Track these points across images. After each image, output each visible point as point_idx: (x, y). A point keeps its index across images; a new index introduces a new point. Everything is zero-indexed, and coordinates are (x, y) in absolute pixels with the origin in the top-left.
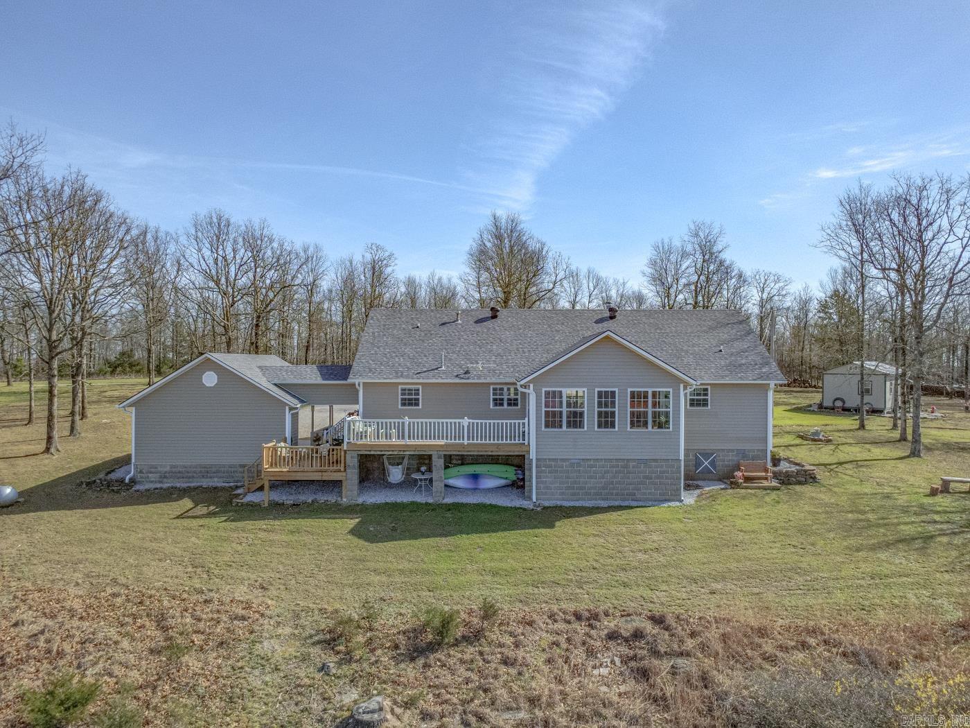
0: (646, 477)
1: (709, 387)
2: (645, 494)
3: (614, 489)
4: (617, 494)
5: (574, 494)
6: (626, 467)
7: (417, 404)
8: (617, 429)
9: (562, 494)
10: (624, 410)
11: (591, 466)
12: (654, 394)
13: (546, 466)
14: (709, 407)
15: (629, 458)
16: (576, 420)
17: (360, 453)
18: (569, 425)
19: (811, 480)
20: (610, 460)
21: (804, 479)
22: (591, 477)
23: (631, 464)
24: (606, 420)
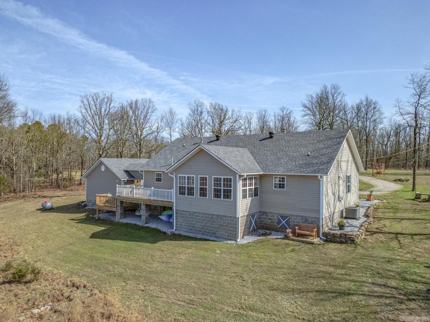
0: (221, 225)
1: (285, 177)
2: (220, 234)
3: (207, 229)
4: (208, 233)
5: (190, 230)
6: (212, 218)
7: (161, 181)
8: (207, 197)
9: (186, 228)
10: (210, 188)
11: (198, 216)
12: (224, 179)
13: (181, 214)
14: (285, 189)
15: (213, 213)
16: (191, 192)
17: (121, 200)
18: (188, 195)
19: (350, 242)
20: (205, 214)
21: (344, 240)
22: (197, 222)
23: (215, 217)
24: (203, 192)
